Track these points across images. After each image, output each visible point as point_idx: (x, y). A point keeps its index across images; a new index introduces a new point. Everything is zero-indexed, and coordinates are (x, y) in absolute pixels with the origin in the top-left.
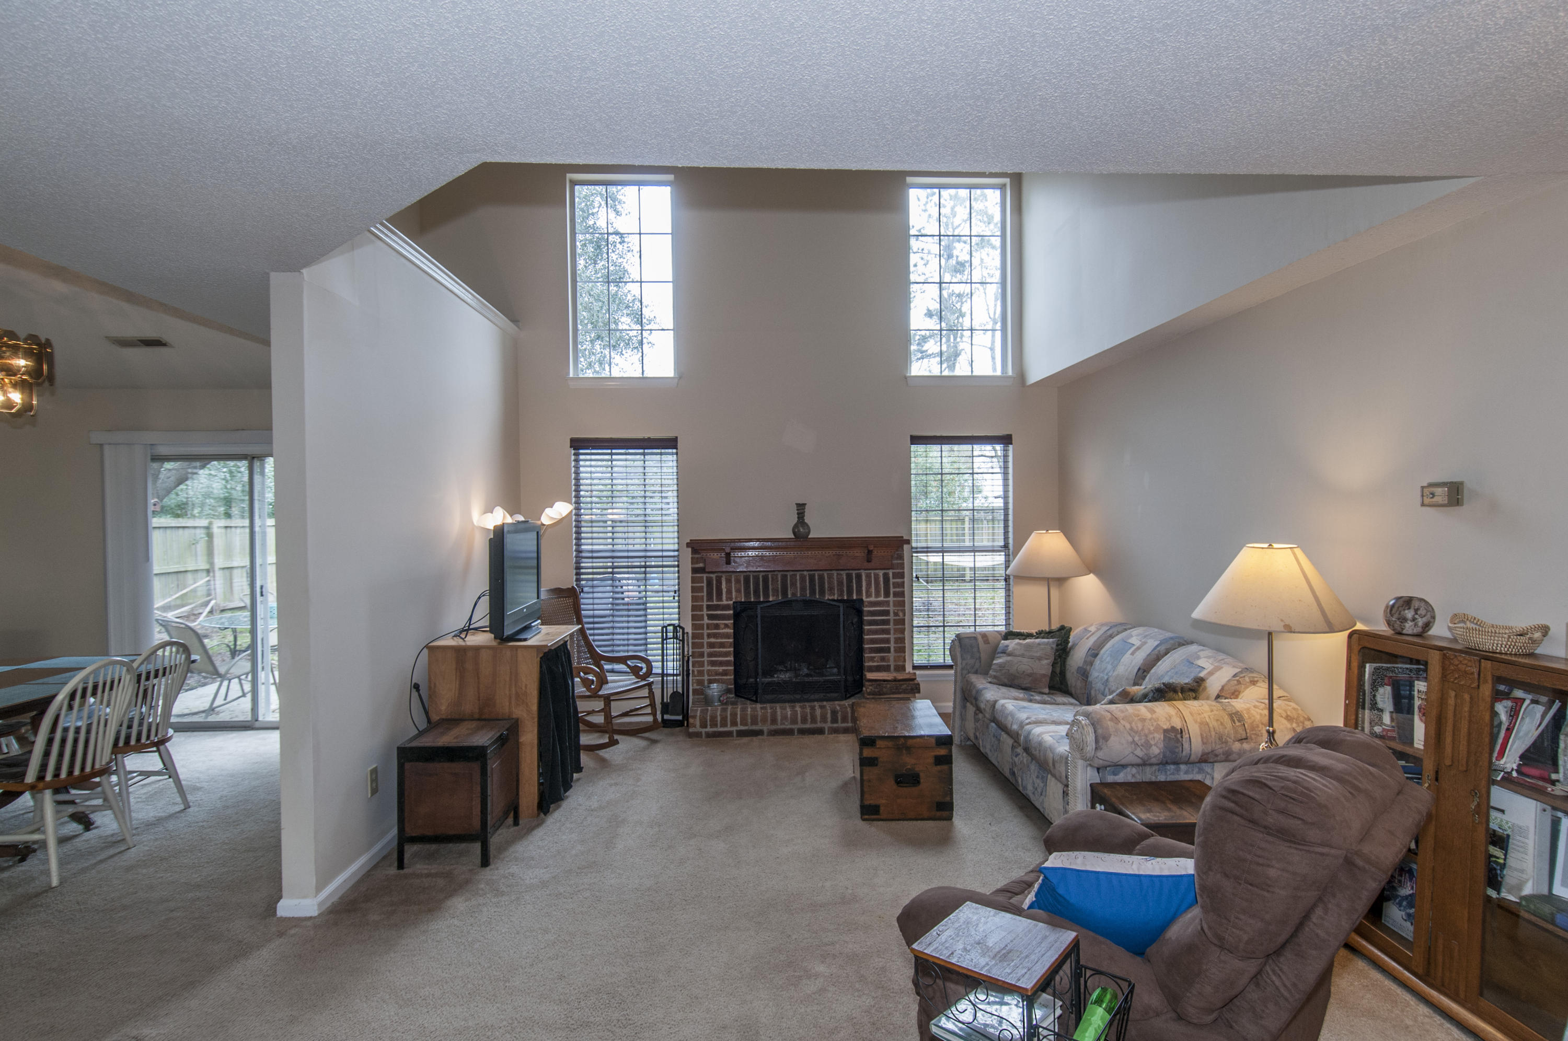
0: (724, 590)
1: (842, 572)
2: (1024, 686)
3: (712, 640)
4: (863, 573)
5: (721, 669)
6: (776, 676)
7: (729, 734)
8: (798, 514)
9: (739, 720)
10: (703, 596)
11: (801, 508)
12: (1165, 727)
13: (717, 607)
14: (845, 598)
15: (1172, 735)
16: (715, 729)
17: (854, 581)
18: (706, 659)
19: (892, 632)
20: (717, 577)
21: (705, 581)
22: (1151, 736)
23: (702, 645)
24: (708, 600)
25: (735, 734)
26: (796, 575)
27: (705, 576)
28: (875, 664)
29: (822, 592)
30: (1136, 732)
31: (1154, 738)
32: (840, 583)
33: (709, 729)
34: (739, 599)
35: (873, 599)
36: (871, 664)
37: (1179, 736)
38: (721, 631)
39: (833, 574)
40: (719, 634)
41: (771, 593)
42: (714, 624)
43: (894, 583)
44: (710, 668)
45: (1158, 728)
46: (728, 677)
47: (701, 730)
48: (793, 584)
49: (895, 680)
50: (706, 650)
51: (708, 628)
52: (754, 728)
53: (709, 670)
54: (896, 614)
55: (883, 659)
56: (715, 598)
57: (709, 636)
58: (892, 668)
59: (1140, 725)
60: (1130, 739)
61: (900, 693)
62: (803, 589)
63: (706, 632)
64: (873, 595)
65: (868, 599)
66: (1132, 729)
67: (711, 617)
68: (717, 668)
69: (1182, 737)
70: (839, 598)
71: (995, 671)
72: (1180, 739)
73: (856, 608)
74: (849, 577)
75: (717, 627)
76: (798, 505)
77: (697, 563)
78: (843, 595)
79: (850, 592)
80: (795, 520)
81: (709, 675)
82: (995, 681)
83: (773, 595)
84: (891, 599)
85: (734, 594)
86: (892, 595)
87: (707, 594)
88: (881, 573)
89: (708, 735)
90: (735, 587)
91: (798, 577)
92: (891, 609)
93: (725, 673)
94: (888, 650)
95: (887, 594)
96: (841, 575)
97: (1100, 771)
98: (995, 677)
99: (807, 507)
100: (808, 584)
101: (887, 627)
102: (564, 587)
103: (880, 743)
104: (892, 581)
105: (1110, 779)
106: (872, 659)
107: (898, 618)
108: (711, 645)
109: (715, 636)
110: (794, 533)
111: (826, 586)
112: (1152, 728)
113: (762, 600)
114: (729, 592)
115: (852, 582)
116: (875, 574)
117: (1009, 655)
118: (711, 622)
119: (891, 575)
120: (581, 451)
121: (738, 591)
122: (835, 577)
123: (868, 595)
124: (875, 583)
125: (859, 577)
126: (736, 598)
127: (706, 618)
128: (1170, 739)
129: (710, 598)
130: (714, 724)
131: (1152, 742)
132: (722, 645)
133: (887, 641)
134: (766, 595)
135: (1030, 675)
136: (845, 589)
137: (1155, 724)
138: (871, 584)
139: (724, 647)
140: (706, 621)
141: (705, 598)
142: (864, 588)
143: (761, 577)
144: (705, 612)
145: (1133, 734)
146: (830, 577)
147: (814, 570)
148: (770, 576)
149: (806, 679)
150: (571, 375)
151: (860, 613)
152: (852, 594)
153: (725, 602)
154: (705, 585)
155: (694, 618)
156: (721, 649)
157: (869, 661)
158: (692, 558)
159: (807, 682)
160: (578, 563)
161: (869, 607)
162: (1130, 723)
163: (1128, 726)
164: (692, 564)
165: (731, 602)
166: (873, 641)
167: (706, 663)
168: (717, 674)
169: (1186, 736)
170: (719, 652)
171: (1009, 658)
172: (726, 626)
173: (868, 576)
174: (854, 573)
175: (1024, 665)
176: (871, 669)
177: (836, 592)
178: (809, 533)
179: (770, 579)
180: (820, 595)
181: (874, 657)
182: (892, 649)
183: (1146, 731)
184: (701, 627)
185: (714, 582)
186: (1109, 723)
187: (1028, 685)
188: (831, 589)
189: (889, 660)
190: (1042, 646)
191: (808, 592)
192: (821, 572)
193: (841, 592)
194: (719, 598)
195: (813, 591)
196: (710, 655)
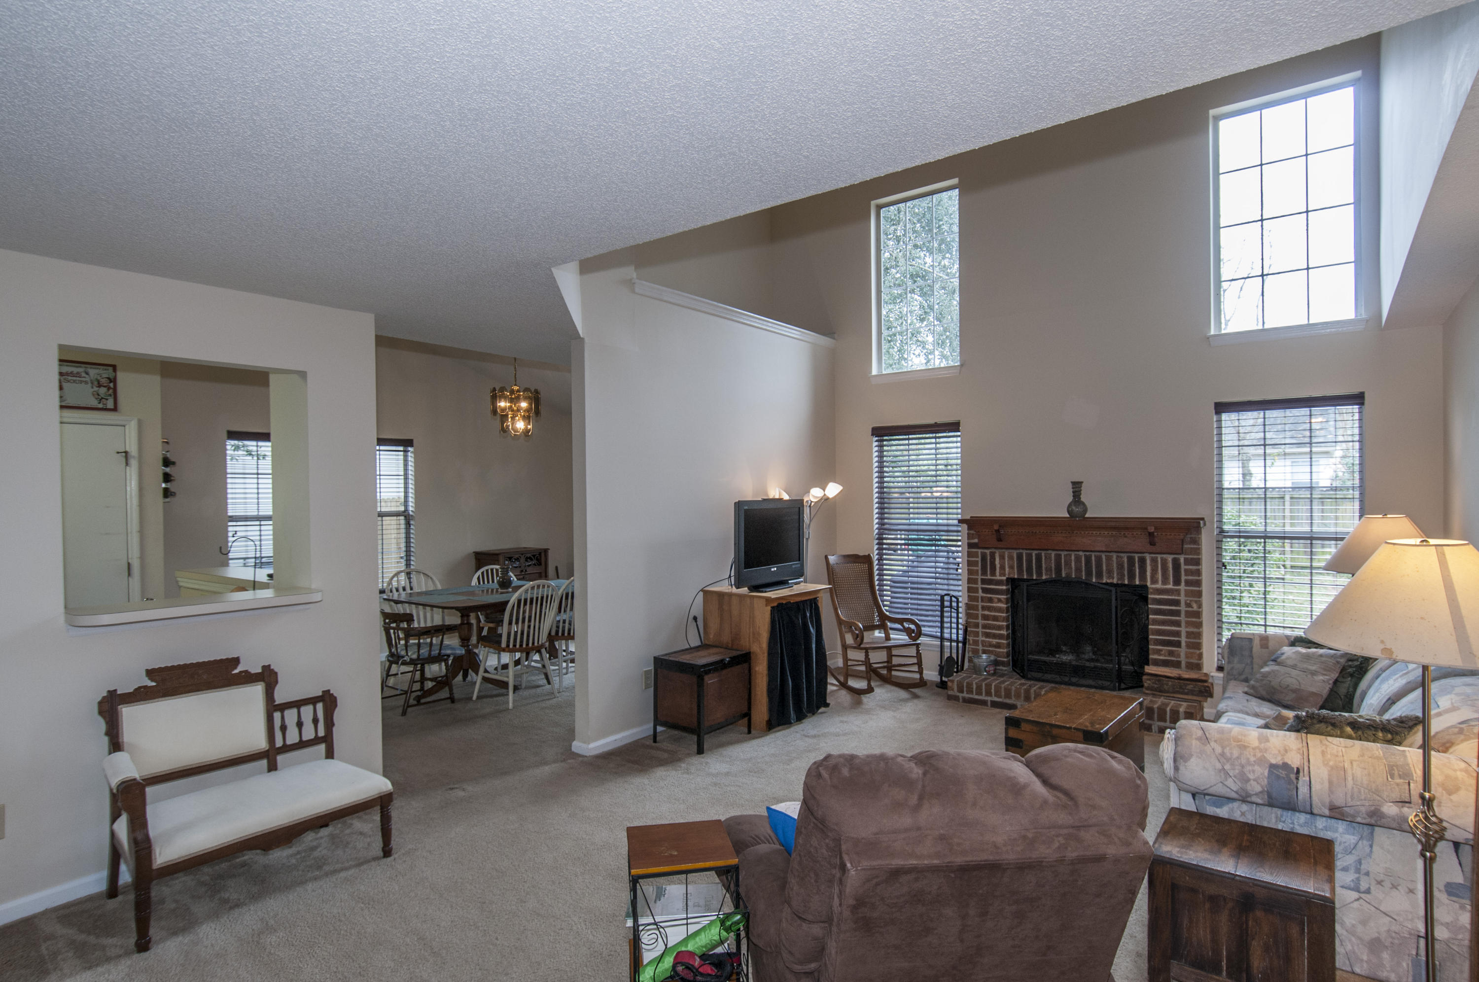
0: (998, 566)
1: (1122, 555)
2: (1285, 703)
3: (986, 613)
4: (1148, 557)
5: (994, 641)
6: (1057, 656)
7: (983, 703)
8: (1073, 492)
9: (993, 691)
10: (978, 570)
11: (1077, 486)
12: (1273, 761)
13: (990, 582)
14: (1126, 582)
15: (1283, 773)
16: (971, 696)
17: (1137, 565)
18: (980, 630)
19: (1183, 624)
20: (991, 552)
21: (980, 556)
22: (1249, 768)
23: (976, 617)
24: (982, 575)
25: (989, 703)
26: (1070, 555)
27: (980, 551)
28: (1161, 658)
29: (1099, 575)
30: (1228, 760)
31: (1254, 771)
32: (1120, 566)
33: (965, 695)
34: (1012, 576)
35: (1159, 586)
36: (1156, 657)
37: (1293, 776)
38: (995, 605)
39: (1112, 556)
40: (993, 607)
41: (1044, 572)
42: (988, 598)
43: (1186, 570)
44: (984, 639)
45: (1261, 761)
46: (1001, 650)
47: (958, 694)
48: (1068, 564)
49: (1180, 678)
50: (981, 621)
51: (982, 601)
52: (1008, 701)
53: (983, 641)
54: (1188, 605)
55: (1171, 653)
56: (989, 573)
57: (983, 608)
58: (1183, 664)
59: (1236, 753)
60: (1219, 766)
61: (1187, 694)
62: (1078, 570)
63: (980, 604)
64: (1160, 582)
65: (1153, 586)
66: (1223, 754)
67: (985, 590)
68: (991, 640)
69: (1297, 779)
70: (1119, 582)
71: (1257, 681)
72: (1295, 781)
73: (1141, 594)
74: (1131, 561)
75: (990, 600)
76: (1074, 483)
77: (973, 539)
78: (1124, 580)
79: (1132, 576)
80: (1070, 499)
81: (983, 646)
82: (1252, 691)
83: (1046, 574)
84: (1182, 587)
85: (1007, 569)
86: (1183, 584)
87: (982, 569)
88: (1170, 558)
89: (965, 700)
90: (1008, 564)
91: (1073, 557)
92: (1182, 598)
93: (998, 646)
94: (1178, 644)
95: (1177, 582)
96: (1122, 558)
97: (1196, 798)
98: (1253, 687)
99: (1083, 485)
100: (1083, 565)
101: (1177, 618)
102: (861, 554)
103: (1024, 726)
104: (1183, 567)
105: (1210, 810)
106: (1158, 652)
107: (1190, 609)
108: (985, 617)
109: (989, 609)
110: (1069, 512)
111: (1104, 568)
112: (1252, 759)
113: (1035, 578)
114: (1002, 568)
115: (1134, 565)
116: (1162, 559)
117: (1279, 664)
118: (985, 595)
119: (1182, 561)
120: (885, 438)
121: (1011, 567)
122: (1114, 559)
123: (1154, 581)
124: (1162, 568)
125: (1142, 561)
126: (1009, 574)
127: (980, 591)
128: (1278, 777)
129: (984, 572)
130: (970, 691)
131: (1251, 776)
132: (995, 619)
133: (1178, 634)
134: (1039, 573)
135: (1294, 691)
136: (1126, 573)
137: (1259, 755)
138: (1157, 570)
139: (997, 620)
140: (980, 594)
141: (980, 572)
142: (1148, 574)
143: (1034, 555)
144: (979, 585)
145: (1222, 760)
146: (1109, 559)
147: (1091, 551)
148: (1043, 554)
149: (1088, 664)
150: (874, 372)
151: (1145, 599)
152: (1135, 579)
153: (998, 578)
154: (979, 559)
155: (970, 590)
156: (995, 623)
157: (1154, 653)
158: (968, 534)
159: (1088, 667)
160: (880, 534)
161: (1154, 594)
162: (1223, 748)
163: (1218, 750)
164: (968, 539)
165: (1004, 578)
166: (1159, 632)
167: (980, 634)
168: (991, 645)
169: (1303, 779)
170: (993, 625)
171: (1276, 668)
172: (1000, 600)
173: (1154, 561)
174: (1136, 556)
175: (1292, 678)
176: (1157, 663)
177: (1115, 575)
178: (1085, 511)
179: (1043, 558)
180: (1097, 577)
181: (1161, 650)
182: (1183, 644)
183: (1243, 761)
184: (975, 599)
185: (989, 558)
186: (1195, 743)
187: (1289, 703)
188: (1110, 572)
189: (1179, 656)
190: (1324, 659)
191: (1083, 573)
192: (1098, 554)
193: (1121, 576)
194: (993, 573)
195: (1089, 573)
196: (984, 627)
